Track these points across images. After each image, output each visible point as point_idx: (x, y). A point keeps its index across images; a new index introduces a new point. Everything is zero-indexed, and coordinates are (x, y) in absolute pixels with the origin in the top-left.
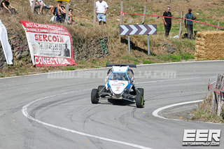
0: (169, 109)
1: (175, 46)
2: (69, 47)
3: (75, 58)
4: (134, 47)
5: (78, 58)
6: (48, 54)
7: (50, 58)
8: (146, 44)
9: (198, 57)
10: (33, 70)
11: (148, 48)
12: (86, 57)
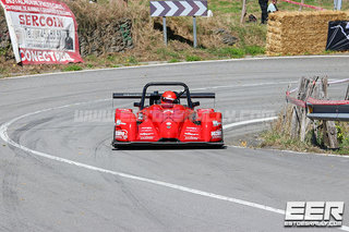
1: (236, 34)
2: (73, 35)
3: (82, 51)
5: (86, 52)
6: (39, 46)
7: (42, 51)
8: (191, 31)
9: (271, 50)
10: (17, 71)
11: (193, 37)
12: (98, 50)
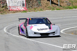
1: (71, 3)
2: (24, 3)
4: (52, 3)
5: (28, 7)
6: (15, 5)
7: (16, 7)
10: (9, 12)
12: (32, 7)
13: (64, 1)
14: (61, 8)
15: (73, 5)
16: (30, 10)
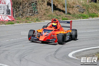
0: (80, 52)
1: (85, 8)
2: (10, 8)
3: (14, 15)
4: (55, 8)
5: (16, 16)
8: (64, 6)
11: (65, 9)
12: (22, 15)
13: (74, 6)
14: (69, 17)
15: (88, 12)
16: (20, 21)
